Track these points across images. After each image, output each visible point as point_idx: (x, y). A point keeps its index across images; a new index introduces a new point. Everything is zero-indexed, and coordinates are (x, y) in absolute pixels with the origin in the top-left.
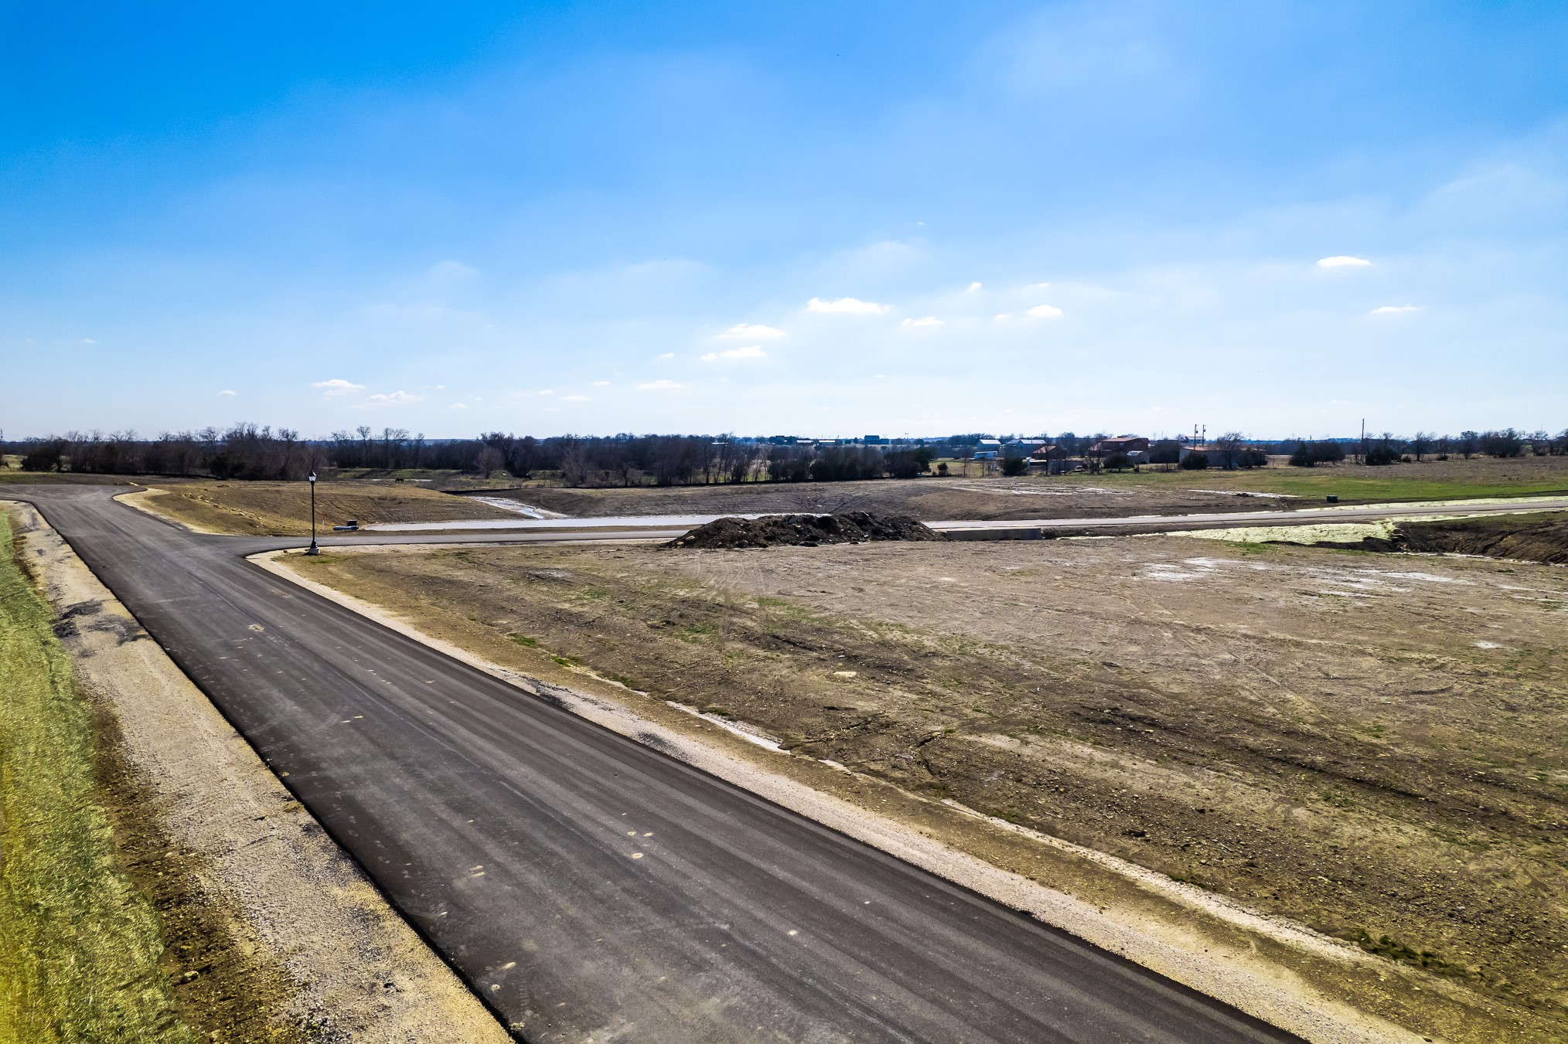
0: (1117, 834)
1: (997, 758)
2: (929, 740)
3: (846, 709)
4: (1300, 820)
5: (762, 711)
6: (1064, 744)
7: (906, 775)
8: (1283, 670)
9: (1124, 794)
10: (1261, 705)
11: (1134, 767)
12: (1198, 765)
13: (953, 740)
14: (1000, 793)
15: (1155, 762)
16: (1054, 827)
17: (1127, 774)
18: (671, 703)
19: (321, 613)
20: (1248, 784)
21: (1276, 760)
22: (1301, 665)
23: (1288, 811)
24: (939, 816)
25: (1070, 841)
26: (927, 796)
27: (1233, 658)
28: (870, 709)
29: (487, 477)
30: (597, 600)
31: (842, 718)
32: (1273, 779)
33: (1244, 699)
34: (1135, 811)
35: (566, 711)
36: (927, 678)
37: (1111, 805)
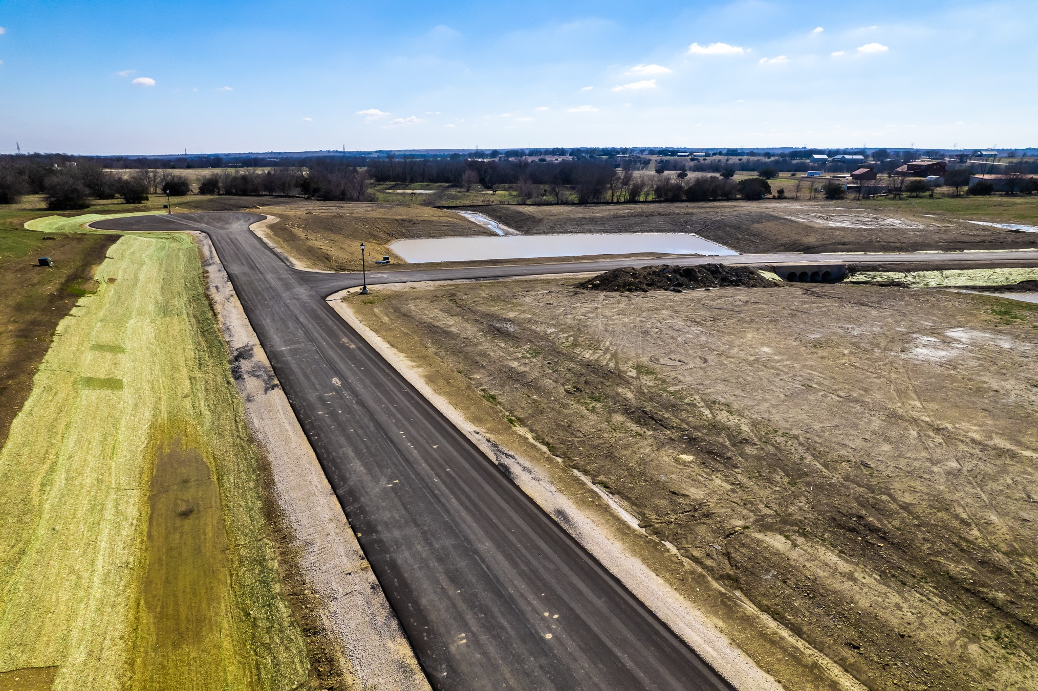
0: (842, 644)
1: (775, 559)
2: (732, 534)
3: (684, 495)
4: (972, 656)
5: (630, 488)
6: (820, 550)
7: (714, 564)
8: (995, 486)
9: (851, 609)
10: (969, 525)
11: (864, 581)
12: (909, 586)
13: (747, 536)
14: (771, 591)
15: (879, 578)
16: (801, 629)
17: (857, 588)
18: (576, 472)
19: (372, 366)
20: (941, 612)
21: (967, 590)
22: (1011, 482)
23: (964, 646)
24: (730, 608)
25: (810, 644)
26: (725, 586)
27: (959, 466)
28: (698, 497)
29: (468, 191)
30: (534, 360)
31: (680, 503)
32: (961, 610)
33: (957, 517)
34: (856, 626)
35: (512, 482)
36: (738, 468)
37: (843, 617)
